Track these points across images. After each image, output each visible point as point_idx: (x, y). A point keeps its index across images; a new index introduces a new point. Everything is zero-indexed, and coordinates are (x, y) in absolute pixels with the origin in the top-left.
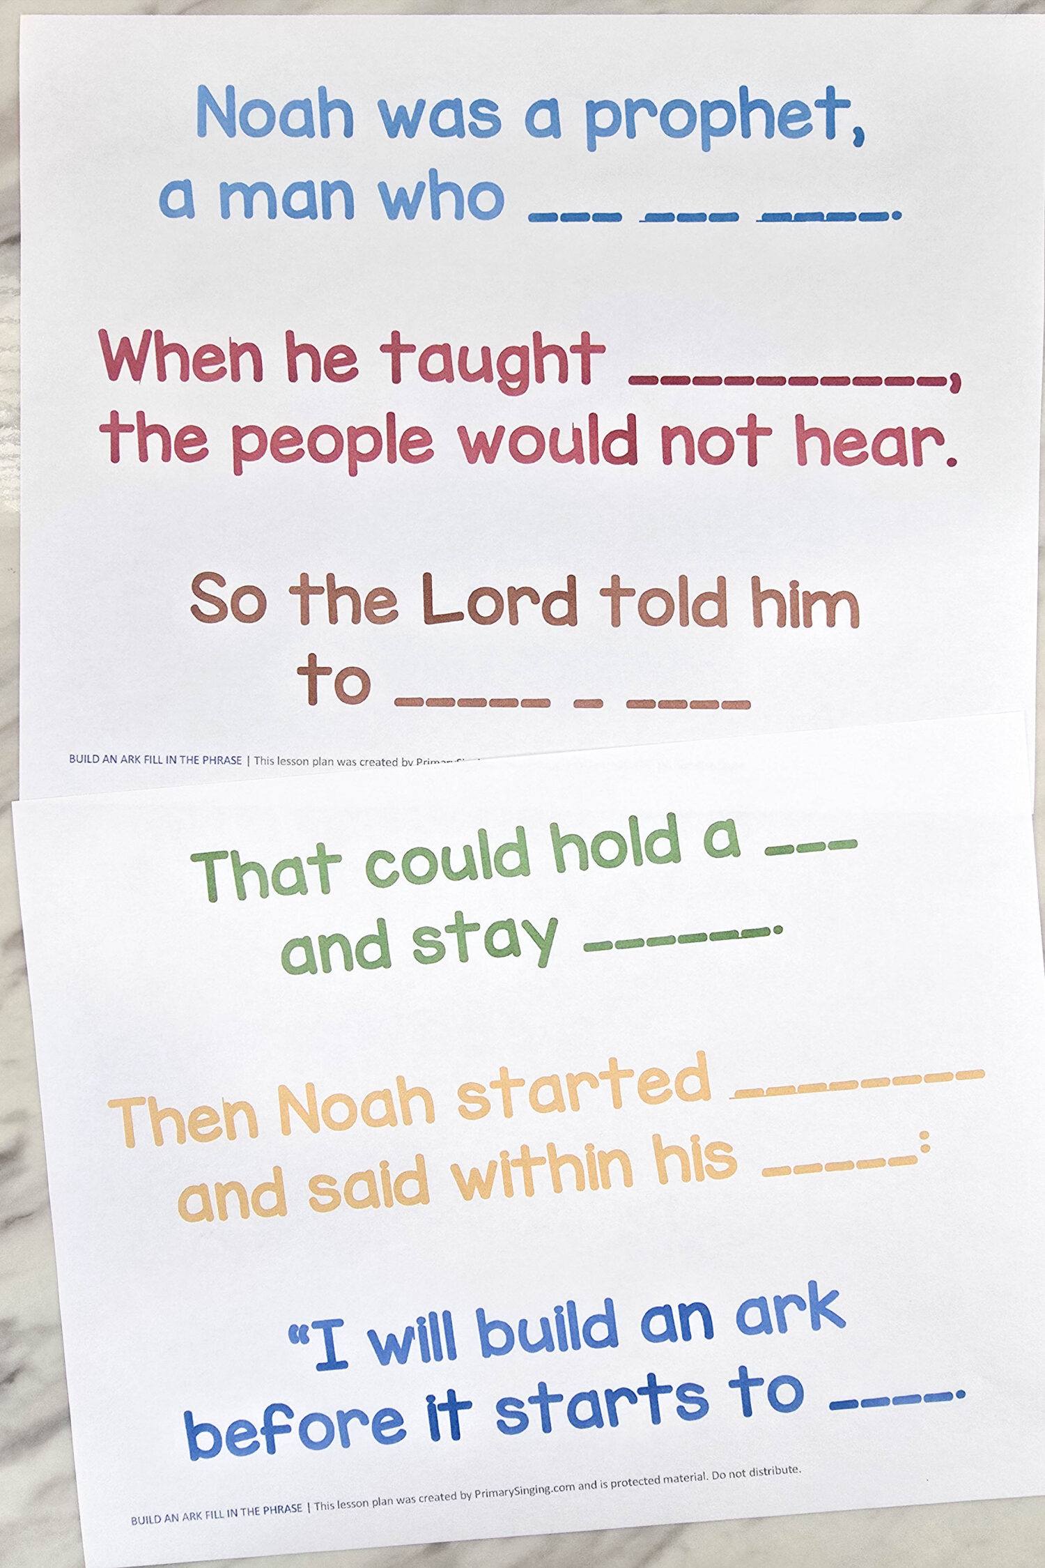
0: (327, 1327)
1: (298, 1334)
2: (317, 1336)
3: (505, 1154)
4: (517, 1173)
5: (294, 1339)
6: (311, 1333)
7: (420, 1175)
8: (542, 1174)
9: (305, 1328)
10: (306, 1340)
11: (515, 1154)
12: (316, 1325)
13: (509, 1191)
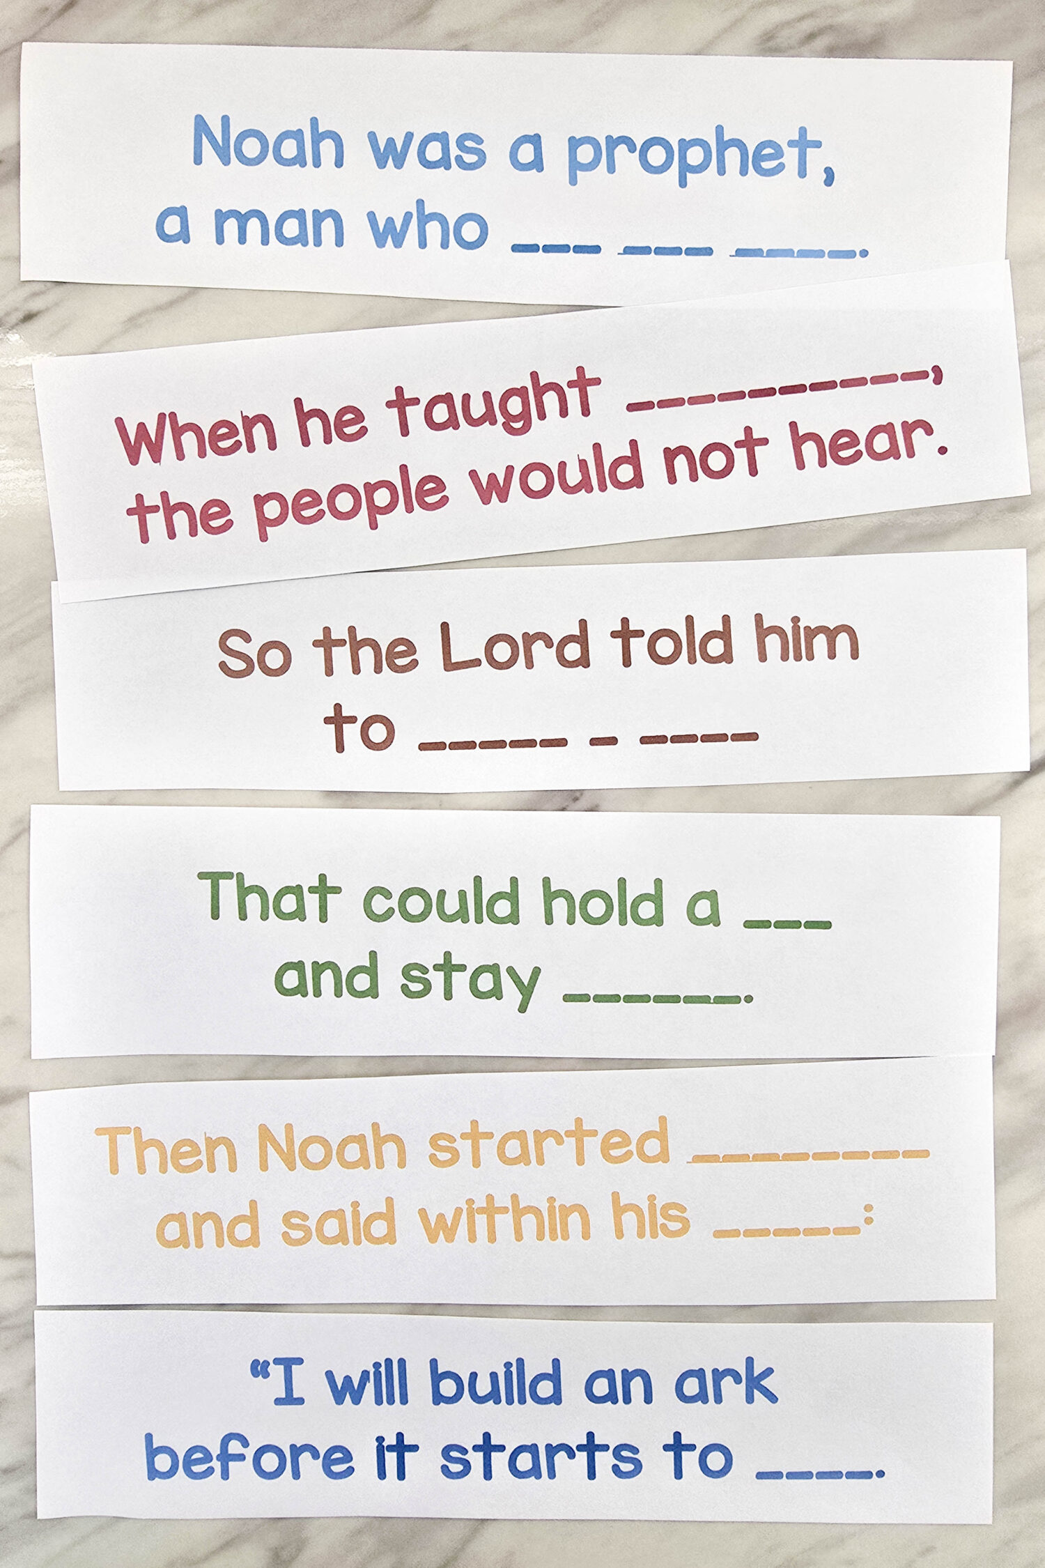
0: (288, 1364)
1: (259, 1369)
2: (277, 1372)
3: (470, 1202)
4: (481, 1220)
5: (255, 1373)
6: (272, 1368)
7: (389, 1216)
8: (504, 1222)
9: (266, 1363)
10: (266, 1375)
11: (481, 1202)
12: (277, 1361)
13: (472, 1238)
